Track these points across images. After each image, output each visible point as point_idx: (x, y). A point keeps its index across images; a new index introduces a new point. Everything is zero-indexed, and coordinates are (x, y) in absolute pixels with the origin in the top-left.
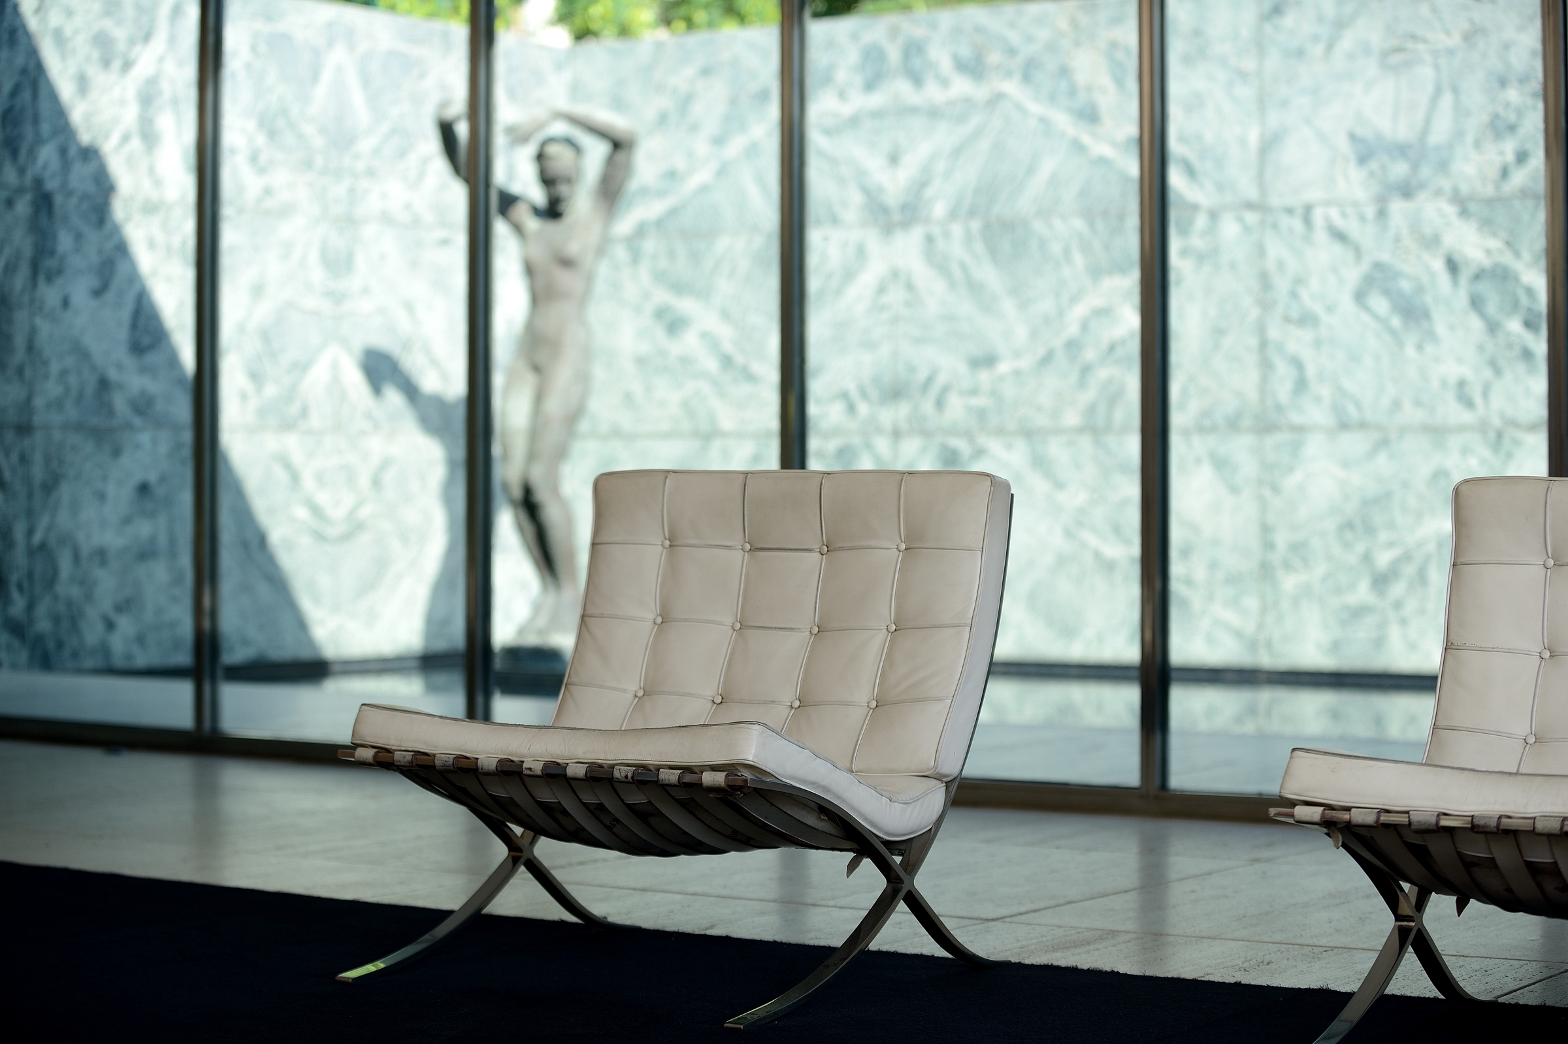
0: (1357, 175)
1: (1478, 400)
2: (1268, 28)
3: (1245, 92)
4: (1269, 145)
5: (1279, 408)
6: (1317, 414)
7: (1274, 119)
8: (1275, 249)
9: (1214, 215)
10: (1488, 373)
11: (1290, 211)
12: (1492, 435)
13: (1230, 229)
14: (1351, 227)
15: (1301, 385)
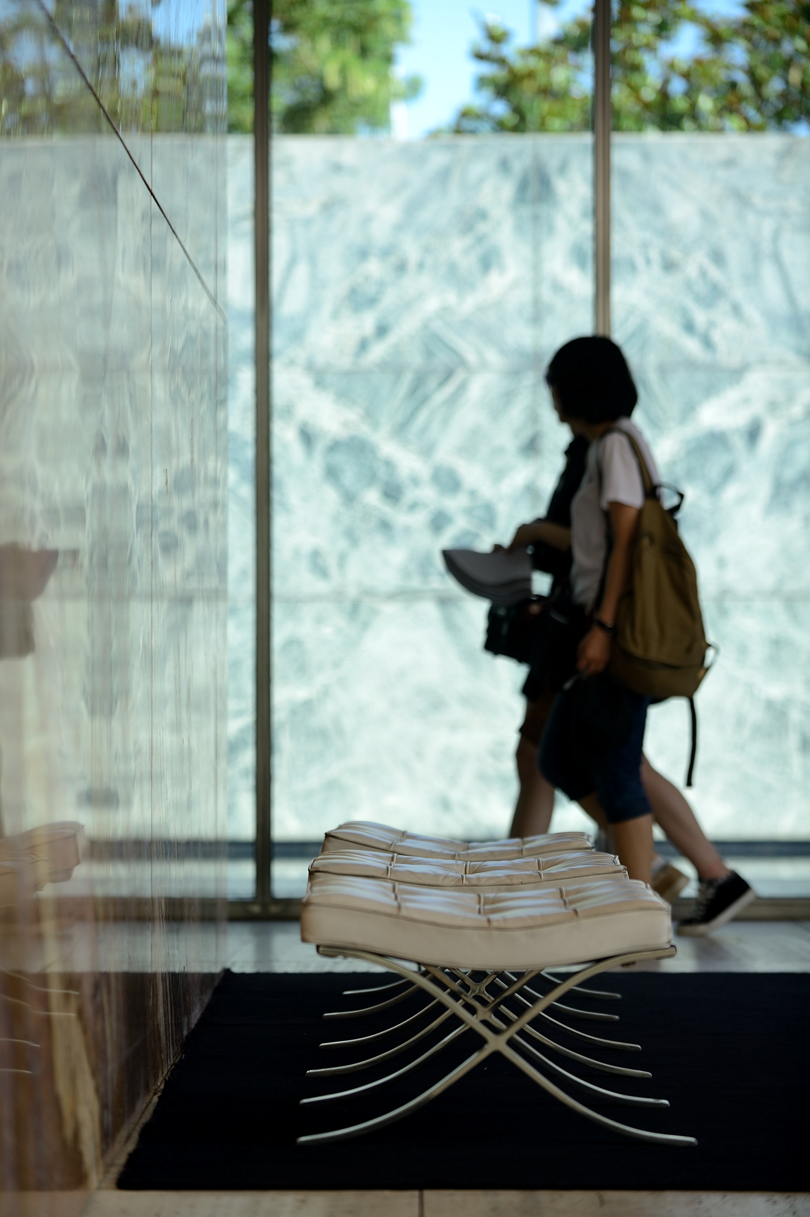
1: (333, 570)
10: (343, 544)
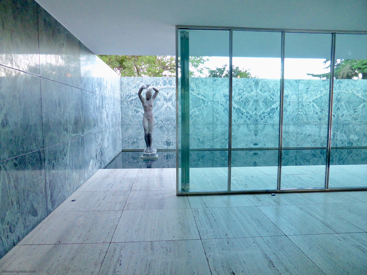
0: (224, 98)
2: (214, 82)
3: (211, 89)
4: (214, 95)
5: (215, 122)
6: (219, 123)
7: (214, 92)
8: (214, 106)
9: (207, 102)
11: (216, 102)
12: (238, 125)
13: (209, 103)
14: (223, 104)
15: (217, 120)
